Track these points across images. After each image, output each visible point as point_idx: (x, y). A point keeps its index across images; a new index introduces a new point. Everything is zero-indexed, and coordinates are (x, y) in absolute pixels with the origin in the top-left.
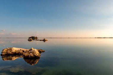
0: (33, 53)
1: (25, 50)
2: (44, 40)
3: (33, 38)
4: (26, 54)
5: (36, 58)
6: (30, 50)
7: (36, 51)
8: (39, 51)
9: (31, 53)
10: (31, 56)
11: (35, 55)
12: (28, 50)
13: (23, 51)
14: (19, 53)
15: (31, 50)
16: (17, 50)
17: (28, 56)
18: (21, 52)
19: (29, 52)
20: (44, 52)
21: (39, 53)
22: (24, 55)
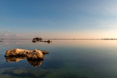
0: (37, 54)
1: (29, 51)
2: (49, 42)
3: (38, 39)
4: (30, 56)
5: (39, 59)
6: (34, 52)
7: (39, 52)
8: (43, 52)
9: (34, 55)
10: (35, 58)
11: (39, 56)
12: (32, 51)
13: (27, 53)
14: (23, 54)
16: (21, 51)
17: (32, 57)
18: (25, 53)
19: (33, 53)
20: (48, 53)
21: (42, 54)
22: (28, 57)
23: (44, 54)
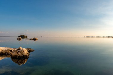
0: (21, 52)
1: (13, 49)
2: (34, 39)
3: (23, 37)
4: (14, 54)
5: (24, 57)
6: (18, 50)
7: (24, 50)
8: (28, 50)
9: (19, 52)
10: (20, 56)
11: (24, 54)
12: (16, 49)
13: (11, 51)
14: (6, 53)
15: (20, 49)
16: (4, 49)
17: (16, 56)
18: (9, 51)
19: (18, 51)
20: (33, 51)
21: (27, 52)
22: (12, 55)
23: (29, 51)
